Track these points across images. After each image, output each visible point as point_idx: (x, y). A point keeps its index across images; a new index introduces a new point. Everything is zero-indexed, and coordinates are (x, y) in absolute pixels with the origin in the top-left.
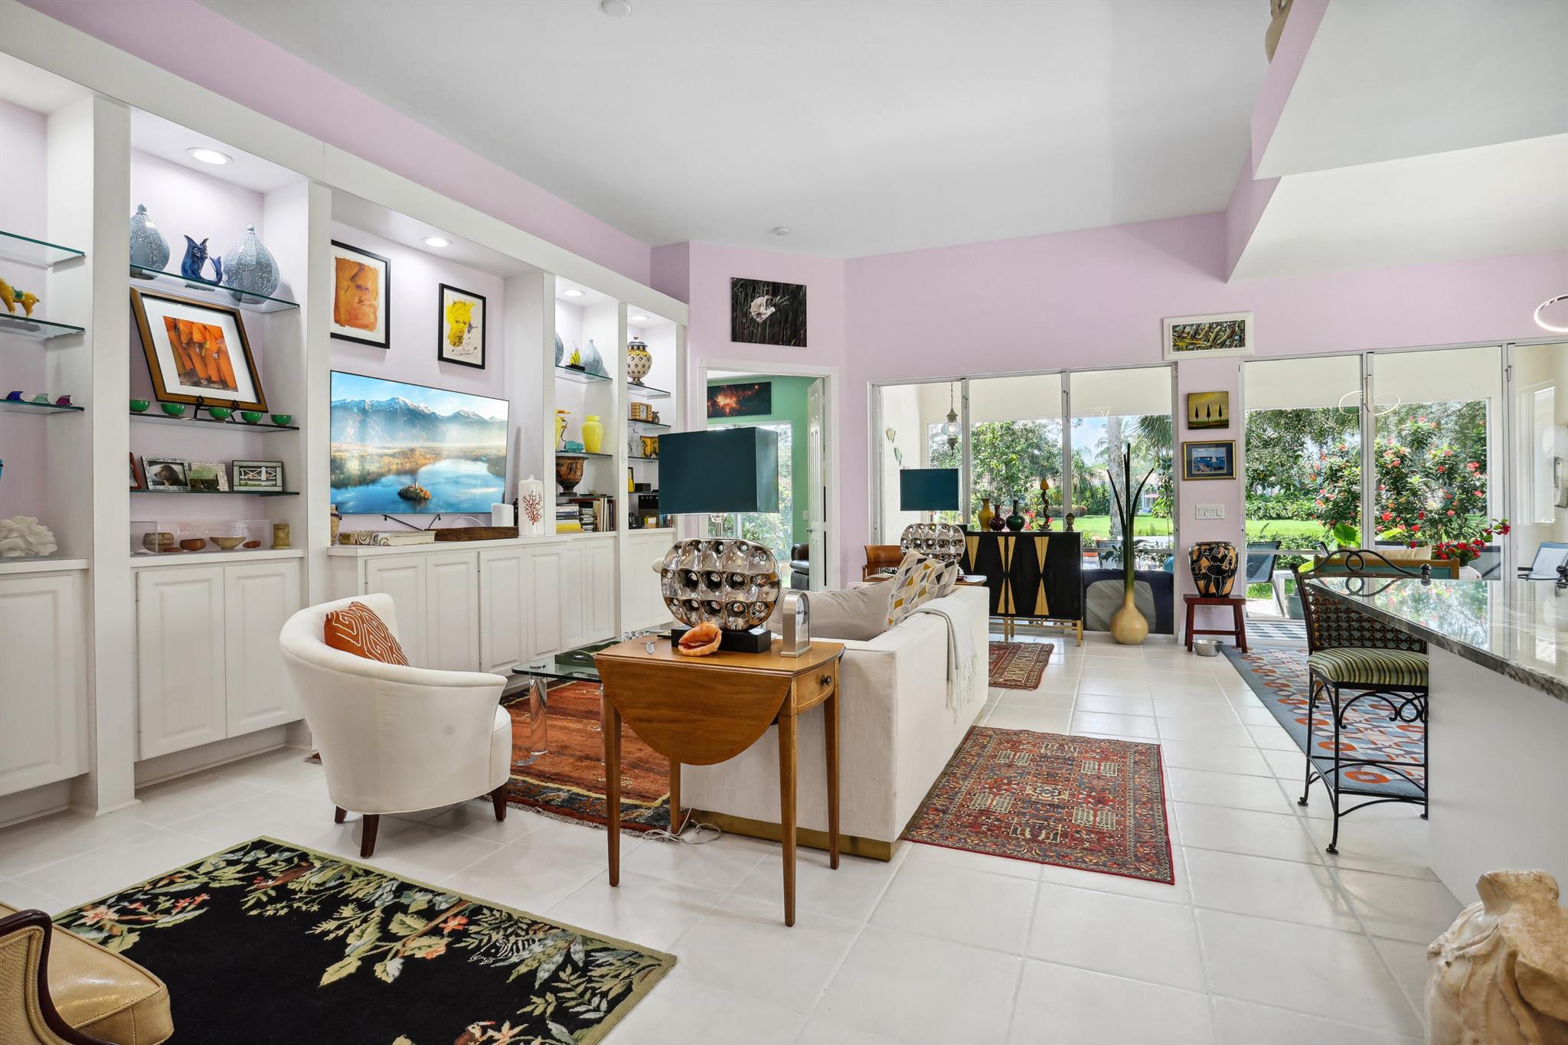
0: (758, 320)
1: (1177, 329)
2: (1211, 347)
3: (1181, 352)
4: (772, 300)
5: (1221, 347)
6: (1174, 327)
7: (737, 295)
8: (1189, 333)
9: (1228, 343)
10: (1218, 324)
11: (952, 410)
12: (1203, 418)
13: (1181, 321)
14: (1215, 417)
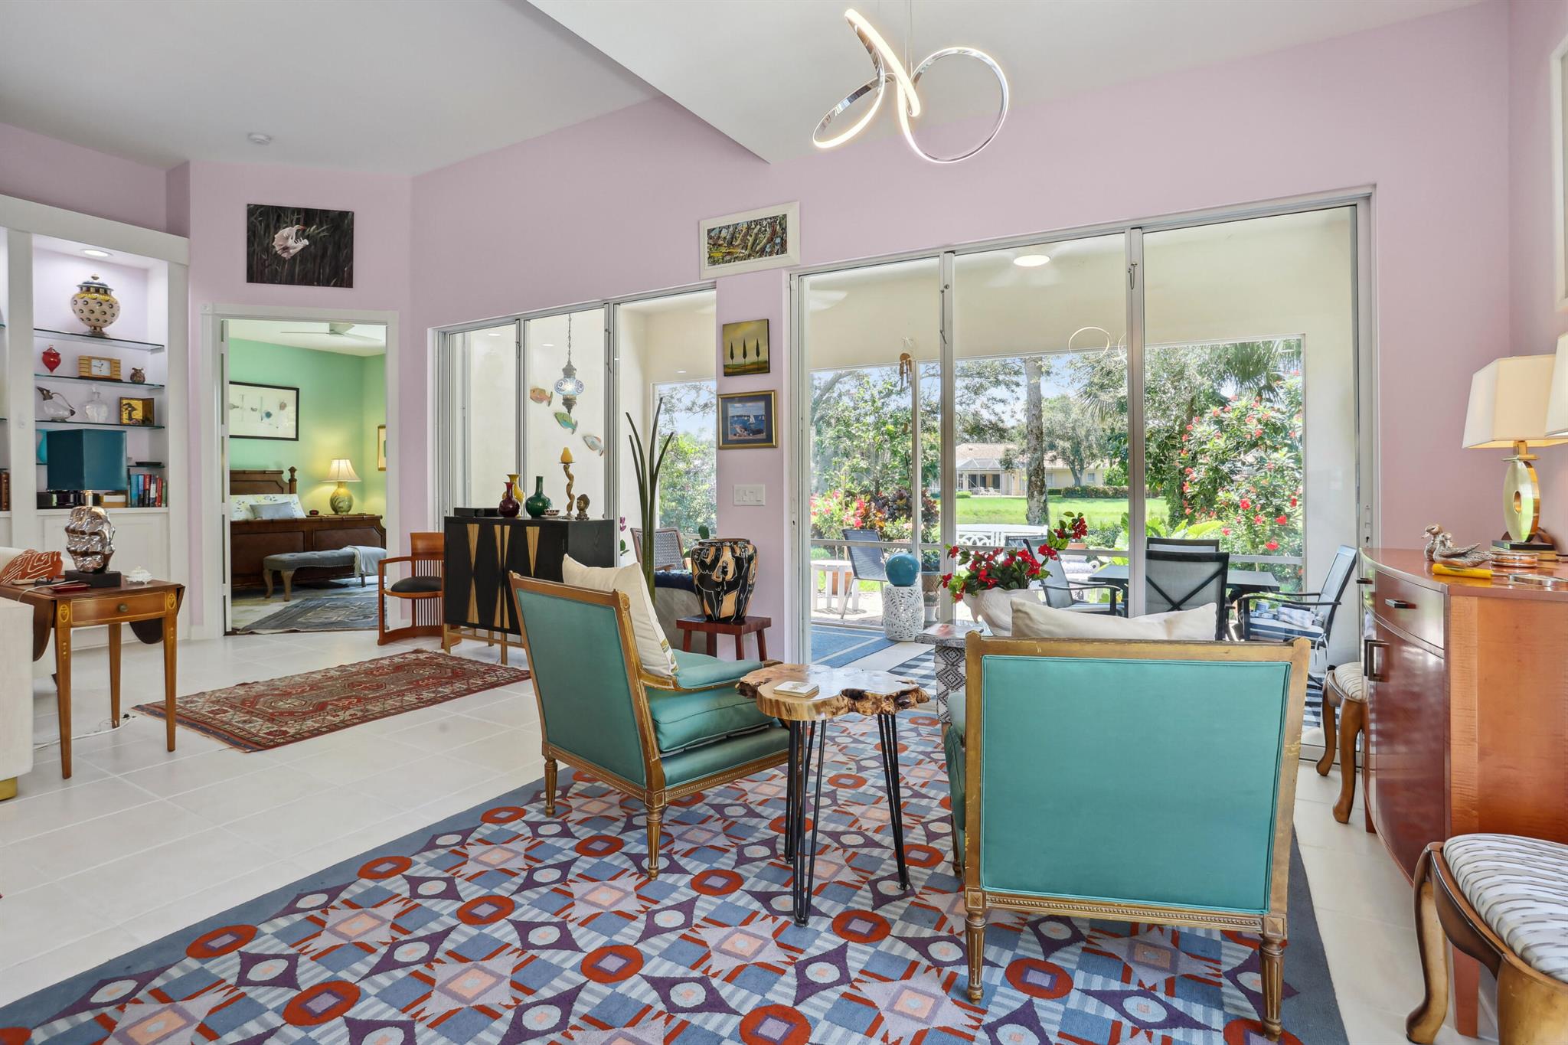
0: (285, 255)
1: (713, 234)
2: (749, 256)
3: (717, 266)
4: (304, 231)
5: (761, 256)
6: (710, 231)
7: (255, 226)
8: (725, 238)
9: (768, 249)
10: (757, 222)
11: (569, 362)
12: (739, 360)
13: (715, 223)
14: (752, 358)
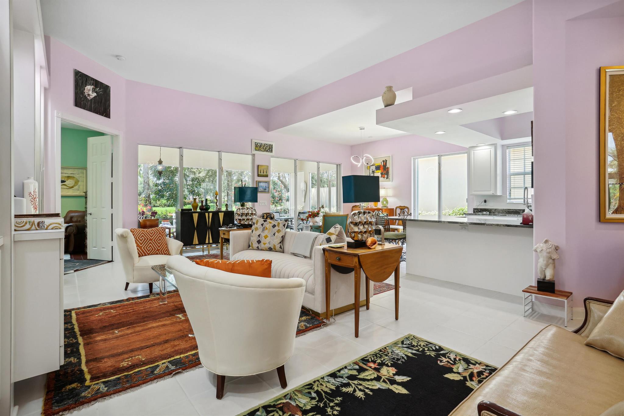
0: (88, 98)
1: (256, 143)
2: (264, 151)
3: (257, 151)
4: (95, 89)
6: (255, 143)
8: (259, 146)
9: (268, 151)
10: (266, 144)
12: (262, 173)
13: (257, 141)
14: (265, 173)
